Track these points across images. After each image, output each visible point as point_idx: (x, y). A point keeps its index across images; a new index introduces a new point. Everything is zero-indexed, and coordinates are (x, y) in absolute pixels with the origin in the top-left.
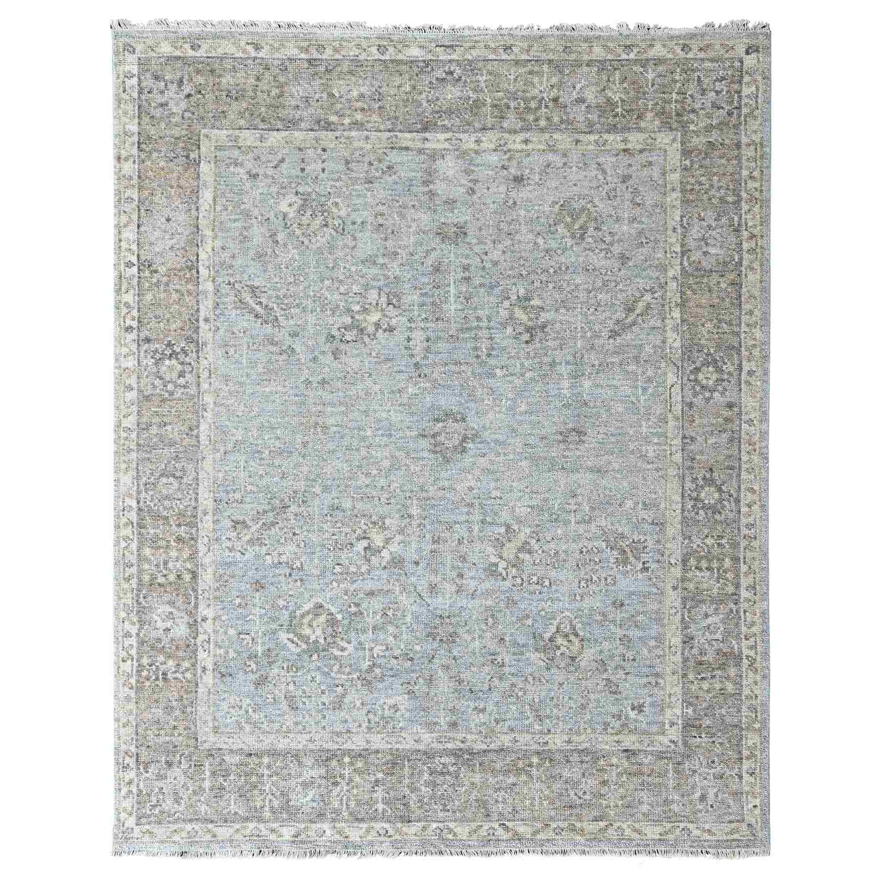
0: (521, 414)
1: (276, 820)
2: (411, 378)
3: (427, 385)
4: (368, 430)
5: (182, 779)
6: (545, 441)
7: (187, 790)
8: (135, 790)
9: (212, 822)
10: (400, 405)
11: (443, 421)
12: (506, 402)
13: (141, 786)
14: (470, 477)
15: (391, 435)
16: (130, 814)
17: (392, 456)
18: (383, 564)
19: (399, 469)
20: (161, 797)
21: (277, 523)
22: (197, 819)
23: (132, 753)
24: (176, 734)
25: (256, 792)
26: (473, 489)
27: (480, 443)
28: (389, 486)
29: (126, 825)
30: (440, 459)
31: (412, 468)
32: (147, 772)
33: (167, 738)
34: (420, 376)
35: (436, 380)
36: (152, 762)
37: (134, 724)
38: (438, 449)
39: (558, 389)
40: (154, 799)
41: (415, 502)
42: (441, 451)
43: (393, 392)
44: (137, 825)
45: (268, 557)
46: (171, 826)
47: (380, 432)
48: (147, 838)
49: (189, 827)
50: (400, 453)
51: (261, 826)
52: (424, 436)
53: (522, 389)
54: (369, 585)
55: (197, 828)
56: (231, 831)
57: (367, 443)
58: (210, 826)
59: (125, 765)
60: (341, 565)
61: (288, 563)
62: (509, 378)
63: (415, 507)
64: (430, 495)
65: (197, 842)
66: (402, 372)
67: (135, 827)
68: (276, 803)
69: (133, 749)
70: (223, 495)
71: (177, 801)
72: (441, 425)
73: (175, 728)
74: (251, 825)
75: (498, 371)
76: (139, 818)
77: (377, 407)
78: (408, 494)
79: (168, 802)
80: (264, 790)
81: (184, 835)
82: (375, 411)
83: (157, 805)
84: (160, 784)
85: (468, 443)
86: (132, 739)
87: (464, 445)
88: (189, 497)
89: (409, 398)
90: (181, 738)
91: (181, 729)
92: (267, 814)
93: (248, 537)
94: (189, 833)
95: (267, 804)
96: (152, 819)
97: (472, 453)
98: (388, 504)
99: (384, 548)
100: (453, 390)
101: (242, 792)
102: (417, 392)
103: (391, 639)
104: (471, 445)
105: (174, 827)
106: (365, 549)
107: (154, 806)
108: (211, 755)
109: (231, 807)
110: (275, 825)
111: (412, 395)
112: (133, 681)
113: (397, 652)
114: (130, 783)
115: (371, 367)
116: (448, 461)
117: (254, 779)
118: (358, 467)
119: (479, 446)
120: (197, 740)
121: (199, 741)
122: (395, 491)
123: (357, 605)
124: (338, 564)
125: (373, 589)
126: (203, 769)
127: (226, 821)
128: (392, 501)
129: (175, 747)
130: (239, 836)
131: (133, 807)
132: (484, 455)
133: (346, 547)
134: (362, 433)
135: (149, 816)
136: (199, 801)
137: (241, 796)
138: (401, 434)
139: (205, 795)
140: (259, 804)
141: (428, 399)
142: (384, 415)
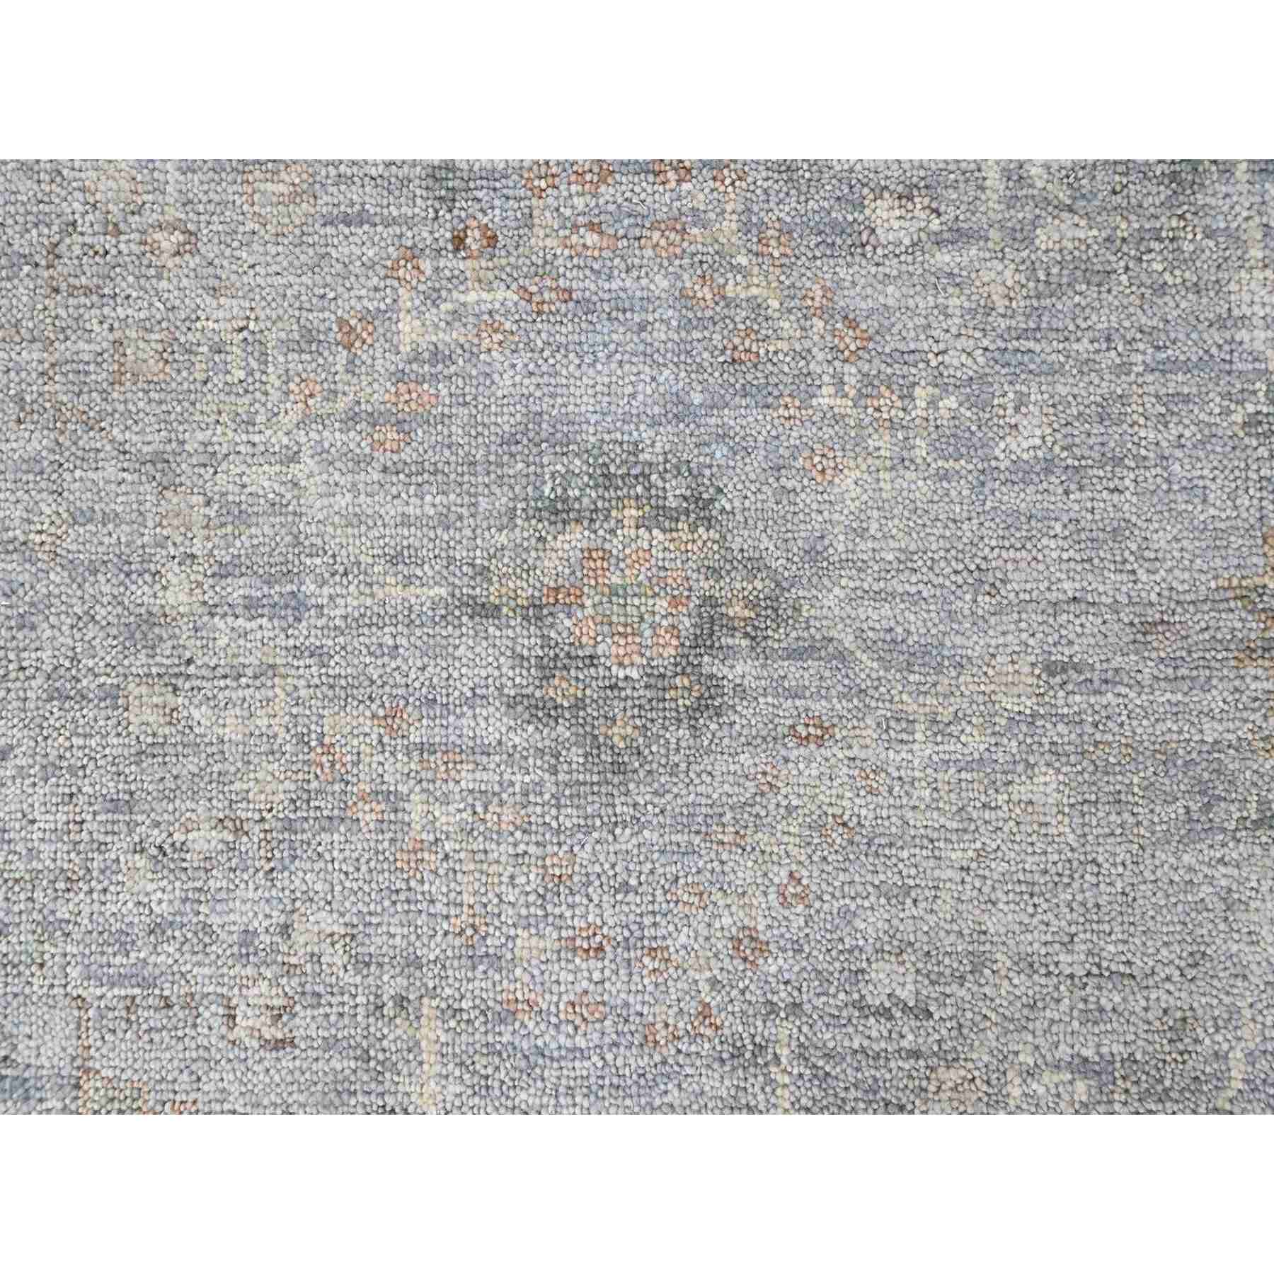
0: (1022, 474)
2: (413, 254)
3: (505, 296)
4: (174, 573)
6: (1165, 645)
10: (352, 418)
11: (591, 517)
12: (932, 403)
14: (744, 871)
15: (297, 607)
17: (302, 739)
19: (342, 818)
26: (762, 948)
27: (794, 654)
28: (285, 930)
30: (576, 756)
31: (416, 810)
34: (459, 242)
35: (544, 268)
38: (561, 690)
39: (1220, 323)
41: (431, 1032)
42: (579, 704)
43: (309, 340)
47: (237, 590)
50: (345, 721)
52: (486, 611)
53: (1020, 322)
57: (165, 657)
62: (944, 258)
63: (432, 1067)
64: (518, 985)
66: (362, 218)
72: (576, 538)
75: (883, 213)
77: (223, 438)
78: (392, 985)
82: (212, 460)
85: (728, 653)
87: (709, 665)
89: (399, 377)
97: (746, 717)
98: (279, 1044)
100: (642, 327)
102: (443, 338)
104: (742, 669)
111: (416, 358)
115: (197, 191)
116: (619, 768)
118: (114, 805)
119: (794, 672)
122: (315, 958)
128: (304, 1023)
132: (822, 734)
134: (141, 592)
138: (353, 600)
141: (505, 383)
142: (263, 479)
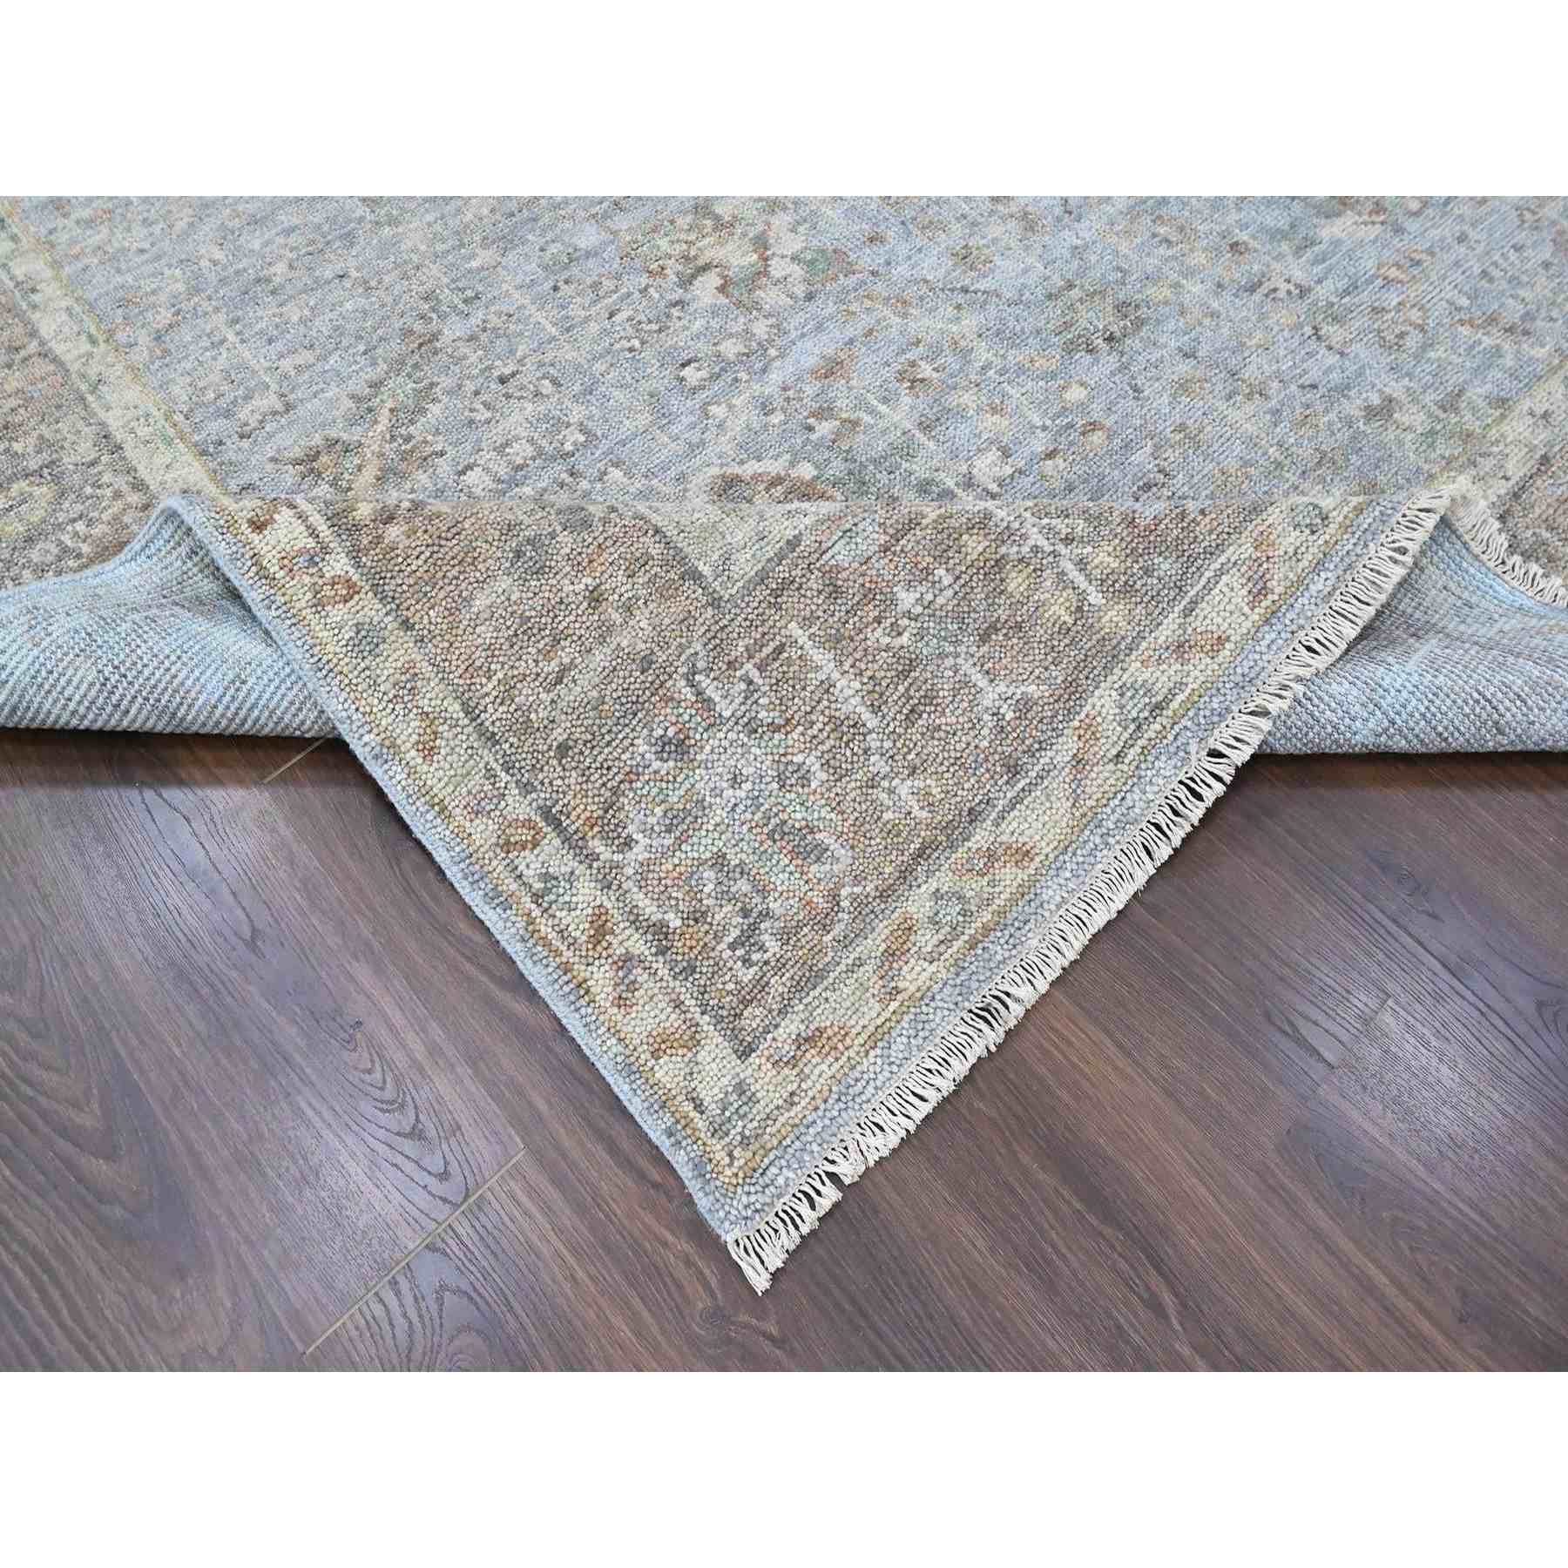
1: (1156, 604)
5: (757, 759)
7: (805, 780)
8: (638, 945)
9: (974, 816)
13: (650, 909)
16: (693, 1042)
18: (800, 290)
20: (743, 886)
21: (432, 385)
22: (920, 854)
23: (528, 824)
24: (617, 618)
25: (1016, 583)
29: (710, 1095)
32: (628, 843)
33: (600, 657)
36: (615, 791)
37: (455, 708)
40: (724, 914)
44: (745, 1052)
45: (471, 477)
46: (859, 950)
48: (821, 1070)
49: (918, 904)
51: (1134, 670)
54: (809, 354)
55: (944, 880)
56: (1058, 784)
58: (981, 838)
59: (538, 886)
60: (695, 360)
61: (540, 453)
65: (987, 930)
67: (746, 1071)
68: (1105, 558)
69: (519, 807)
70: (215, 427)
71: (806, 849)
73: (595, 598)
74: (1103, 701)
76: (729, 1022)
79: (780, 880)
80: (1036, 549)
81: (926, 939)
83: (754, 927)
84: (703, 845)
86: (491, 775)
88: (108, 492)
90: (642, 620)
91: (619, 585)
92: (1114, 617)
93: (369, 474)
94: (934, 921)
95: (1081, 581)
96: (778, 985)
99: (766, 259)
101: (976, 622)
103: (991, 420)
105: (874, 943)
106: (722, 289)
107: (748, 938)
108: (785, 585)
109: (989, 699)
110: (1168, 630)
112: (339, 564)
113: (1040, 444)
114: (600, 929)
117: (974, 545)
120: (696, 576)
121: (706, 570)
123: (823, 413)
124: (683, 365)
125: (830, 352)
126: (794, 653)
127: (1014, 770)
129: (646, 663)
130: (1101, 778)
131: (678, 1005)
133: (668, 316)
135: (761, 985)
136: (872, 783)
137: (984, 638)
139: (873, 741)
140: (1059, 610)
